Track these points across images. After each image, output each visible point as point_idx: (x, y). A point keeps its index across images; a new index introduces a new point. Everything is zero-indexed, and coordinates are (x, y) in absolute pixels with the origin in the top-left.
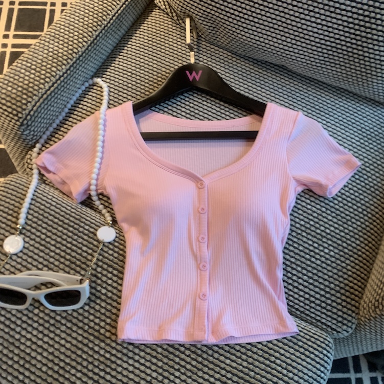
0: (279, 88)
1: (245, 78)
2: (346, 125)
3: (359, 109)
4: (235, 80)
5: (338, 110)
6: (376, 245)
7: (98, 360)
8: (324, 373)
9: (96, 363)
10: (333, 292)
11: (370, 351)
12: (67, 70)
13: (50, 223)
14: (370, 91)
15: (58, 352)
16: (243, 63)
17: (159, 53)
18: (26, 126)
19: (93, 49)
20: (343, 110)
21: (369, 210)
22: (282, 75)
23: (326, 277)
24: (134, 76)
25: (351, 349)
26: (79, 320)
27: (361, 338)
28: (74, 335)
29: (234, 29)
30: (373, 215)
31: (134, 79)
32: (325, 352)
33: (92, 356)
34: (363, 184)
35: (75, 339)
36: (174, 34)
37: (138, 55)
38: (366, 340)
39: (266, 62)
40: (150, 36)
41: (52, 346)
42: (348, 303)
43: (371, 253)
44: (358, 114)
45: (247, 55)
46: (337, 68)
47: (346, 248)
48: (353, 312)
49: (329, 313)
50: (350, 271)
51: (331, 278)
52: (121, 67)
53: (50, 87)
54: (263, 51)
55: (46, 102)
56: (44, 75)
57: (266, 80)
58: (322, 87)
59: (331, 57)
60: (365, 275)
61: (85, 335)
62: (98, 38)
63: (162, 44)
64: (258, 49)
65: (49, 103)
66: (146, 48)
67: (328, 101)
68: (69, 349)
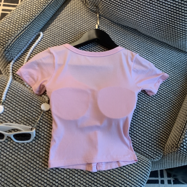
0: (133, 40)
1: (117, 34)
2: (164, 60)
3: (171, 52)
4: (112, 35)
5: (161, 53)
6: (174, 118)
7: (38, 167)
8: (146, 178)
9: (37, 169)
10: (153, 140)
11: (168, 168)
12: (29, 25)
13: (17, 100)
14: (177, 44)
15: (19, 163)
16: (116, 27)
17: (76, 19)
18: (7, 51)
19: (43, 15)
20: (163, 53)
21: (172, 102)
22: (135, 34)
23: (150, 132)
24: (62, 29)
25: (160, 167)
26: (30, 148)
27: (164, 162)
28: (27, 155)
29: (113, 10)
30: (174, 104)
31: (62, 31)
32: (147, 168)
33: (35, 165)
34: (170, 89)
35: (28, 157)
36: (84, 10)
37: (65, 19)
38: (166, 163)
39: (128, 27)
40: (72, 10)
41: (16, 160)
42: (159, 145)
43: (172, 122)
44: (170, 55)
45: (119, 23)
46: (161, 32)
47: (160, 119)
48: (162, 149)
49: (150, 150)
50: (161, 130)
51: (152, 133)
52: (56, 25)
53: (20, 33)
54: (126, 21)
55: (18, 40)
56: (17, 26)
57: (127, 36)
58: (154, 41)
59: (159, 26)
60: (168, 132)
61: (33, 155)
62: (46, 9)
63: (77, 14)
64: (124, 20)
65: (20, 40)
66: (69, 16)
67: (156, 48)
68: (25, 162)
